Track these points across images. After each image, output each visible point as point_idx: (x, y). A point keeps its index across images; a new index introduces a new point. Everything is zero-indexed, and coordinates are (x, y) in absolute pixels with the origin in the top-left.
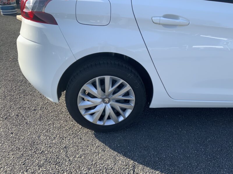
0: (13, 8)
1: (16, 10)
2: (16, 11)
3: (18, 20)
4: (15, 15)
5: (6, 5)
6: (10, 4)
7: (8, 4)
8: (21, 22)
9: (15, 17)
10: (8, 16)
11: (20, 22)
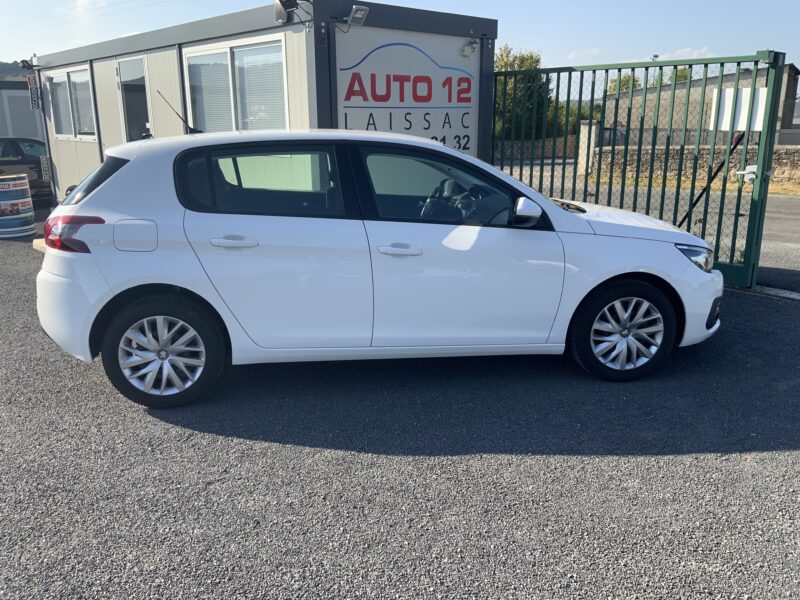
0: (26, 222)
1: (32, 226)
2: (32, 229)
3: (37, 251)
4: (29, 239)
5: (7, 215)
6: (18, 213)
7: (12, 213)
8: (43, 255)
9: (28, 244)
10: (11, 243)
11: (41, 255)
